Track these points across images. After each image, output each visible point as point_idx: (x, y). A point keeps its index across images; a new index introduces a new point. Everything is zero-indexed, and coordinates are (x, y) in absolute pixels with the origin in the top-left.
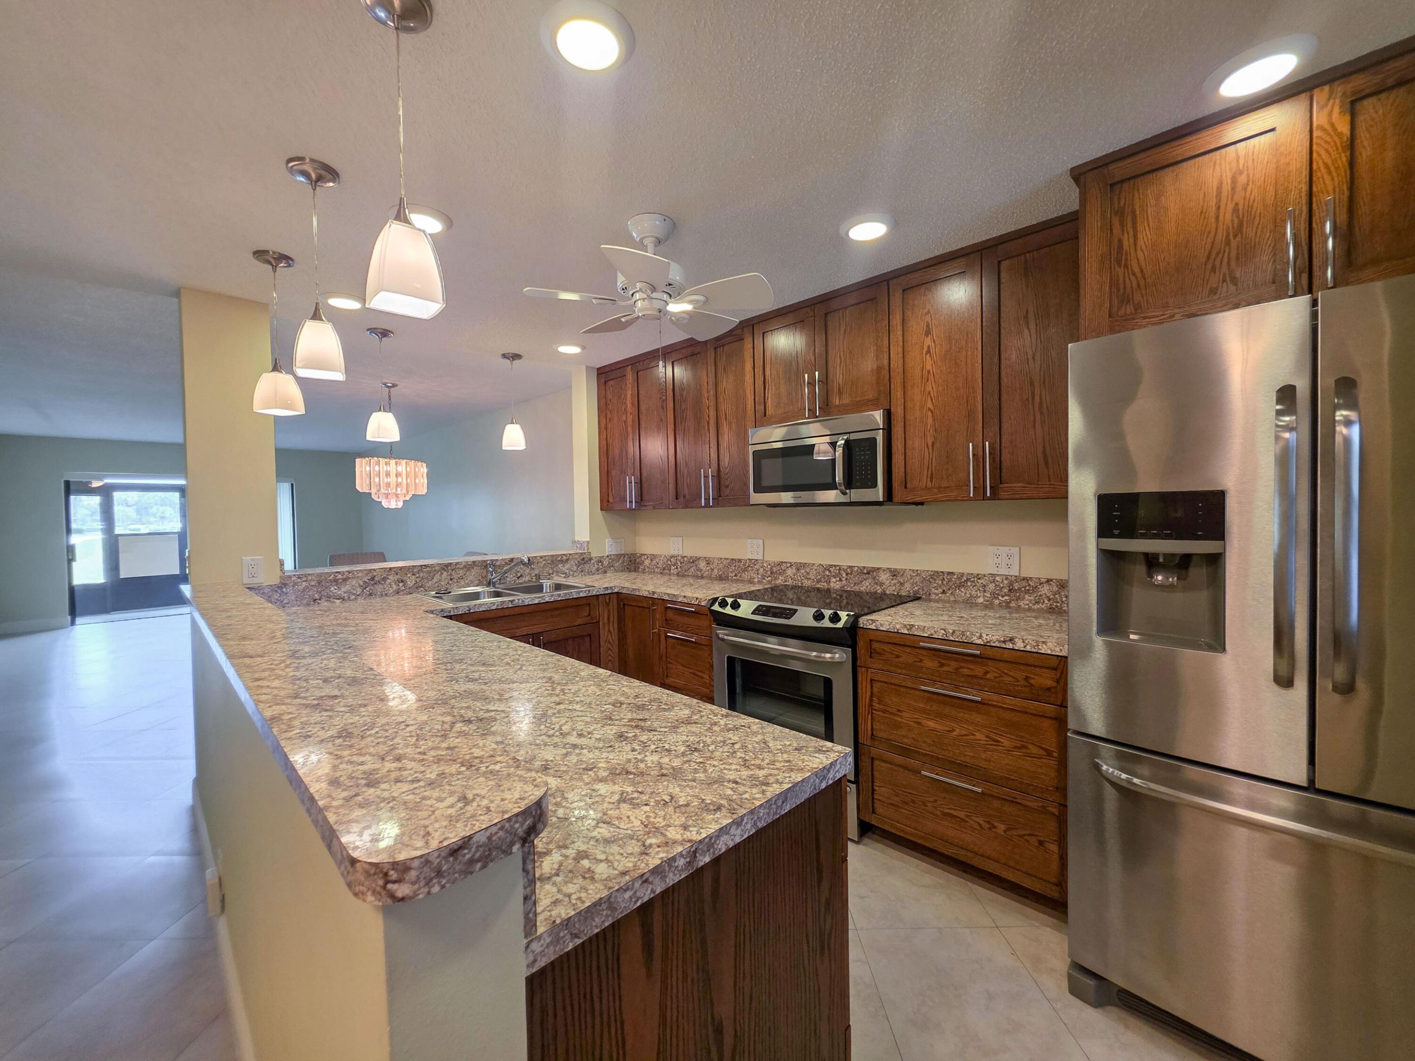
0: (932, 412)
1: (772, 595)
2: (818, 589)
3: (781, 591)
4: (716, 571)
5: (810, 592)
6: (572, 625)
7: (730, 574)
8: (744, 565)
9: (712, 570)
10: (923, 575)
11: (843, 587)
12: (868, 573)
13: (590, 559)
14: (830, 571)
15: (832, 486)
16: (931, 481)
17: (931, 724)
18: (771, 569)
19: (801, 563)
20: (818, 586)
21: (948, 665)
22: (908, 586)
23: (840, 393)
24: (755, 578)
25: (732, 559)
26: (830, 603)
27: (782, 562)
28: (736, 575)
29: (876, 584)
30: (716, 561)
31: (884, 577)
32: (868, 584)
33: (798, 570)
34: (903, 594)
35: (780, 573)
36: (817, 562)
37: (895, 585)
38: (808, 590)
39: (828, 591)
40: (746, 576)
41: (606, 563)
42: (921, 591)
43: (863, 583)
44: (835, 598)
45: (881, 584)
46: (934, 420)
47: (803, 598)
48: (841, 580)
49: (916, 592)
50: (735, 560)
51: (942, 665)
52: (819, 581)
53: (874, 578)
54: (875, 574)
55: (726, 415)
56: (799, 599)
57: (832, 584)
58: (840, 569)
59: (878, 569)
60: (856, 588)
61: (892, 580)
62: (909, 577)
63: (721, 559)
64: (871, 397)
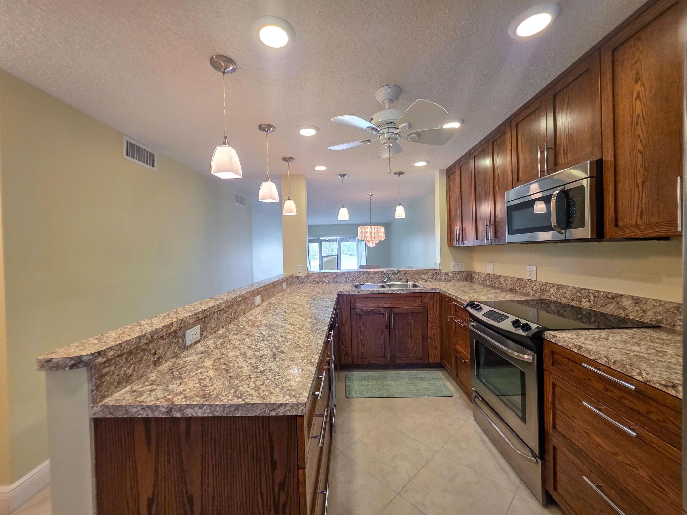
0: (642, 153)
1: (541, 306)
2: (572, 306)
3: (547, 304)
4: (509, 285)
5: (566, 307)
6: (410, 306)
7: (517, 288)
8: (524, 283)
9: (507, 284)
10: (667, 306)
11: (591, 307)
12: (613, 298)
13: (441, 273)
14: (581, 293)
15: (549, 228)
16: (641, 218)
17: (598, 439)
18: (541, 287)
19: (560, 285)
20: (572, 304)
21: (612, 392)
22: (650, 314)
23: (565, 154)
24: (531, 292)
25: (518, 279)
26: (581, 318)
27: (547, 283)
28: (520, 289)
29: (619, 308)
31: (626, 303)
32: (612, 307)
33: (558, 289)
34: (646, 321)
35: (546, 291)
36: (572, 285)
37: (637, 311)
38: (565, 306)
39: (580, 309)
40: (526, 290)
41: (451, 276)
42: (664, 321)
43: (608, 306)
44: (585, 315)
45: (625, 309)
46: (644, 160)
47: (562, 311)
48: (589, 301)
49: (659, 321)
51: (607, 390)
52: (573, 300)
53: (618, 303)
54: (618, 299)
55: (498, 184)
56: (558, 311)
57: (583, 304)
58: (589, 292)
59: (621, 295)
60: (602, 310)
61: (635, 306)
62: (652, 306)
63: (512, 278)
64: (587, 152)
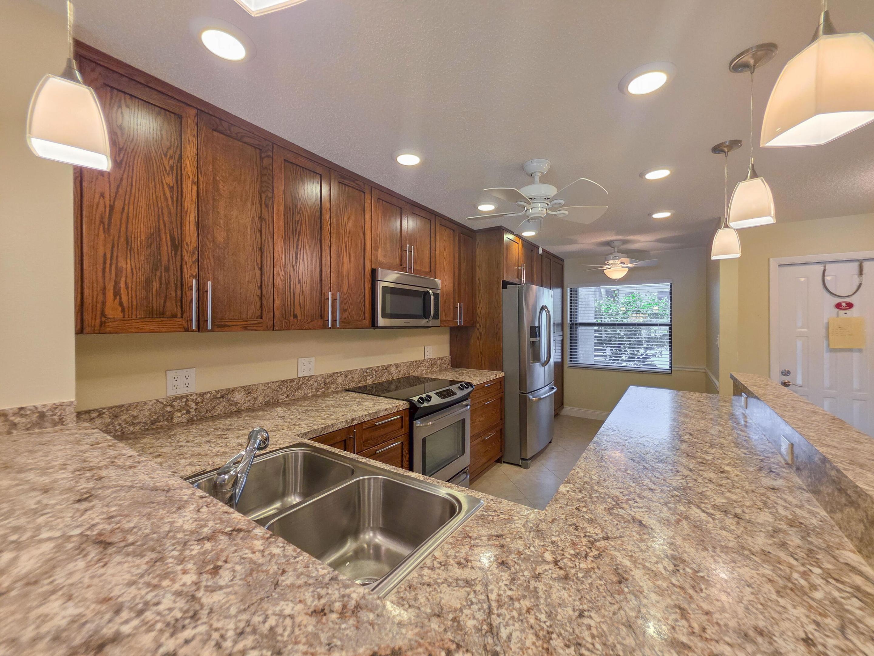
12: (386, 369)
19: (348, 371)
24: (308, 393)
25: (283, 381)
30: (261, 388)
31: (393, 370)
32: (386, 376)
33: (346, 376)
45: (392, 374)
50: (286, 381)
64: (428, 270)
